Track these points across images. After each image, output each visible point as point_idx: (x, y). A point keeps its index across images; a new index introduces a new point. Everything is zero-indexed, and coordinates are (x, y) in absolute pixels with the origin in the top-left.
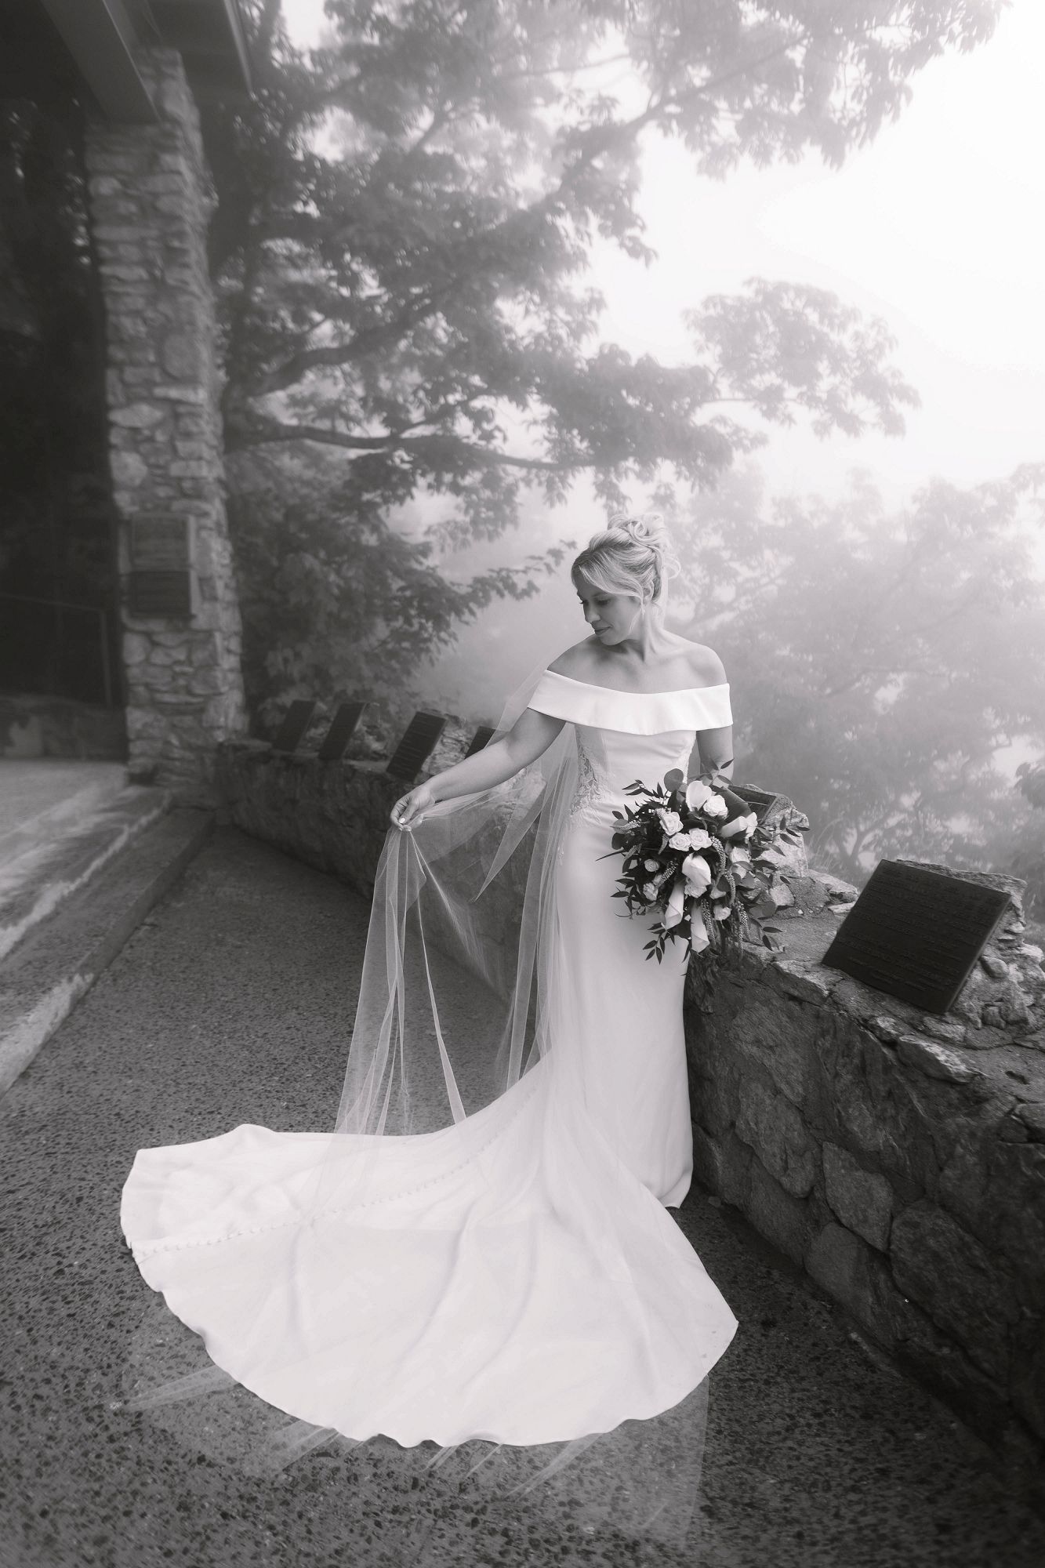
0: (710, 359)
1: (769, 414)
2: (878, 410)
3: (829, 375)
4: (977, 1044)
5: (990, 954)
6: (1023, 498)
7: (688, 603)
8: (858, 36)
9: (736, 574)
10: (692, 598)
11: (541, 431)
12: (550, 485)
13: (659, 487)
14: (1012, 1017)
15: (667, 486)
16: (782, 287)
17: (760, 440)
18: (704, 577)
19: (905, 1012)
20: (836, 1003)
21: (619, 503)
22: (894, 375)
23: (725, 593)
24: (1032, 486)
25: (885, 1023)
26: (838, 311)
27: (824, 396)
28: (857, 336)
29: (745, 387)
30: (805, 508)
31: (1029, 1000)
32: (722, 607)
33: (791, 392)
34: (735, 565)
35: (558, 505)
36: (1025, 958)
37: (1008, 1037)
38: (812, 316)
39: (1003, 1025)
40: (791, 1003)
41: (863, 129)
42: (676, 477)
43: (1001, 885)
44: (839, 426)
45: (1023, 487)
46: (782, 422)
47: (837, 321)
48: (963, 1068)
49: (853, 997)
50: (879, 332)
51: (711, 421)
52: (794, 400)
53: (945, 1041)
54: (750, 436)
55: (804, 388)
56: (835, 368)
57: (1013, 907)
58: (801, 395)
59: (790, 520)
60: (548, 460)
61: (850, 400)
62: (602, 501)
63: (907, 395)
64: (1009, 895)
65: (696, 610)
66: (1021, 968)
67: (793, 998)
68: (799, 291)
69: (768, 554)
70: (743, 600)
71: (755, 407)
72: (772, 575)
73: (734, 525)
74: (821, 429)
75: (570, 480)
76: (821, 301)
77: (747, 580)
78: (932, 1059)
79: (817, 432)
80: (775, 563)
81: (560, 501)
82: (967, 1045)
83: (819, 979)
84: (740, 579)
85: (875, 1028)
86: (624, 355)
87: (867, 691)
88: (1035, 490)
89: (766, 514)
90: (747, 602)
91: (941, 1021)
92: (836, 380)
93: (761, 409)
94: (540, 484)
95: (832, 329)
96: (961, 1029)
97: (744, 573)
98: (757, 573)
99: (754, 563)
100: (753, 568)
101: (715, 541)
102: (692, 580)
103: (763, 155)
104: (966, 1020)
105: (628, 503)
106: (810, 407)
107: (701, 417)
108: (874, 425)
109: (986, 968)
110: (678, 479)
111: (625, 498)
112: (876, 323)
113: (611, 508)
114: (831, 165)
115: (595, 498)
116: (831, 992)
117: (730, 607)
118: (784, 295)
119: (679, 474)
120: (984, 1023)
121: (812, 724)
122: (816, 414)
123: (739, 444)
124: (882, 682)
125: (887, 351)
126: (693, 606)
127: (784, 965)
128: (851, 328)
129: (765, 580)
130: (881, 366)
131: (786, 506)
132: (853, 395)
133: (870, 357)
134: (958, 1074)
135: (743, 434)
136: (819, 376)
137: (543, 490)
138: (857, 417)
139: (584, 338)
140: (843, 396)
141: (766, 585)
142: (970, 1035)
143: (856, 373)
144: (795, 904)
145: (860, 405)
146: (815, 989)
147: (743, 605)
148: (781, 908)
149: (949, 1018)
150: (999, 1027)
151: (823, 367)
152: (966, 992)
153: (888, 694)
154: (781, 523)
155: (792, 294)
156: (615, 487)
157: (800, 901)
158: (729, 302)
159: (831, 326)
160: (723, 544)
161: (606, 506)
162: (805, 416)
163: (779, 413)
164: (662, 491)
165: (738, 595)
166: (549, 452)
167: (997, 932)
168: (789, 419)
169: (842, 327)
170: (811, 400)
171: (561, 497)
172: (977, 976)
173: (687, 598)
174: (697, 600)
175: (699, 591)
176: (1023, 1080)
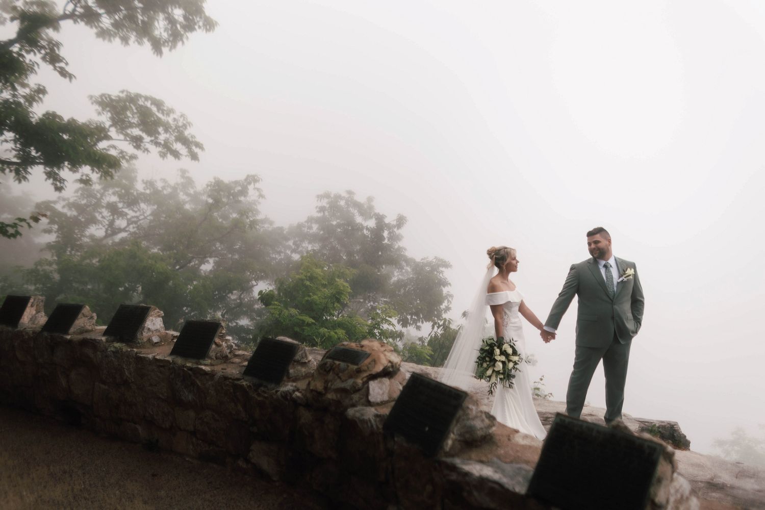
0: (105, 119)
1: (138, 147)
2: (187, 150)
3: (164, 134)
4: (214, 364)
5: (217, 340)
6: (251, 187)
7: (101, 229)
8: (164, 10)
9: (126, 214)
10: (104, 226)
11: (11, 145)
12: (17, 172)
13: (82, 176)
14: (223, 356)
15: (87, 175)
16: (138, 96)
17: (133, 157)
18: (110, 216)
19: (194, 361)
20: (174, 363)
21: (60, 183)
22: (192, 137)
23: (121, 223)
24: (253, 183)
25: (189, 365)
26: (165, 108)
27: (163, 142)
28: (175, 120)
29: (124, 132)
30: (159, 185)
31: (229, 351)
32: (121, 230)
33: (147, 139)
34: (126, 210)
35: (23, 182)
36: (227, 340)
37: (223, 361)
38: (154, 109)
39: (221, 358)
40: (161, 368)
41: (170, 44)
42: (91, 171)
43: (219, 321)
44: (171, 154)
45: (250, 183)
46: (144, 152)
47: (165, 112)
48: (209, 369)
49: (179, 361)
50: (184, 120)
51: (108, 147)
52: (148, 143)
53: (205, 365)
54: (129, 155)
55: (153, 138)
56: (166, 131)
57: (222, 326)
58: (152, 141)
59: (152, 190)
60: (15, 160)
61: (174, 144)
62: (51, 181)
63: (198, 145)
64: (221, 323)
65: (106, 232)
66: (226, 343)
67: (161, 366)
68: (147, 98)
69: (143, 205)
70: (131, 226)
71: (130, 144)
72: (146, 215)
73: (123, 191)
74: (163, 155)
75: (29, 170)
76: (158, 104)
77: (133, 217)
78: (201, 369)
79: (161, 156)
80: (147, 209)
81: (25, 180)
82: (211, 365)
83: (169, 359)
84: (129, 217)
85: (186, 367)
86: (60, 118)
87: (197, 266)
88: (254, 185)
89: (140, 187)
90: (134, 228)
91: (204, 360)
92: (168, 136)
93: (133, 145)
94: (11, 171)
95: (163, 115)
96: (210, 361)
97: (131, 213)
98: (138, 214)
99: (135, 209)
100: (136, 212)
101: (114, 199)
102: (103, 217)
103: (125, 40)
104: (211, 359)
105: (66, 183)
106: (156, 146)
107: (102, 145)
108: (186, 156)
109: (216, 344)
110: (93, 173)
111: (64, 180)
112: (182, 116)
113: (56, 185)
114: (157, 55)
115: (46, 180)
116: (173, 361)
117: (124, 230)
118: (140, 100)
119: (93, 170)
120: (216, 359)
121: (171, 283)
122: (159, 149)
123: (123, 157)
124: (202, 262)
125: (188, 127)
126: (104, 229)
127: (158, 357)
128: (172, 116)
129: (142, 217)
130: (186, 133)
131: (150, 184)
132: (176, 143)
133: (181, 129)
134: (208, 371)
135: (125, 154)
136: (159, 133)
137: (13, 174)
138: (178, 152)
139: (35, 104)
140: (171, 142)
141: (142, 219)
142: (212, 362)
143: (176, 134)
144: (161, 341)
145: (178, 146)
146: (168, 361)
147: (132, 228)
148: (156, 343)
149: (206, 359)
150: (220, 359)
151: (161, 129)
152: (211, 351)
153: (207, 267)
154: (148, 192)
155: (143, 99)
156: (57, 174)
157: (162, 340)
158: (113, 98)
159: (163, 114)
160: (118, 200)
161: (53, 184)
162: (155, 150)
163: (142, 148)
164: (84, 177)
165: (128, 225)
166: (15, 156)
167: (218, 333)
168: (147, 150)
169: (168, 115)
170: (157, 144)
171: (25, 178)
172: (214, 346)
173: (101, 226)
174: (106, 227)
175: (107, 223)
176: (225, 369)
